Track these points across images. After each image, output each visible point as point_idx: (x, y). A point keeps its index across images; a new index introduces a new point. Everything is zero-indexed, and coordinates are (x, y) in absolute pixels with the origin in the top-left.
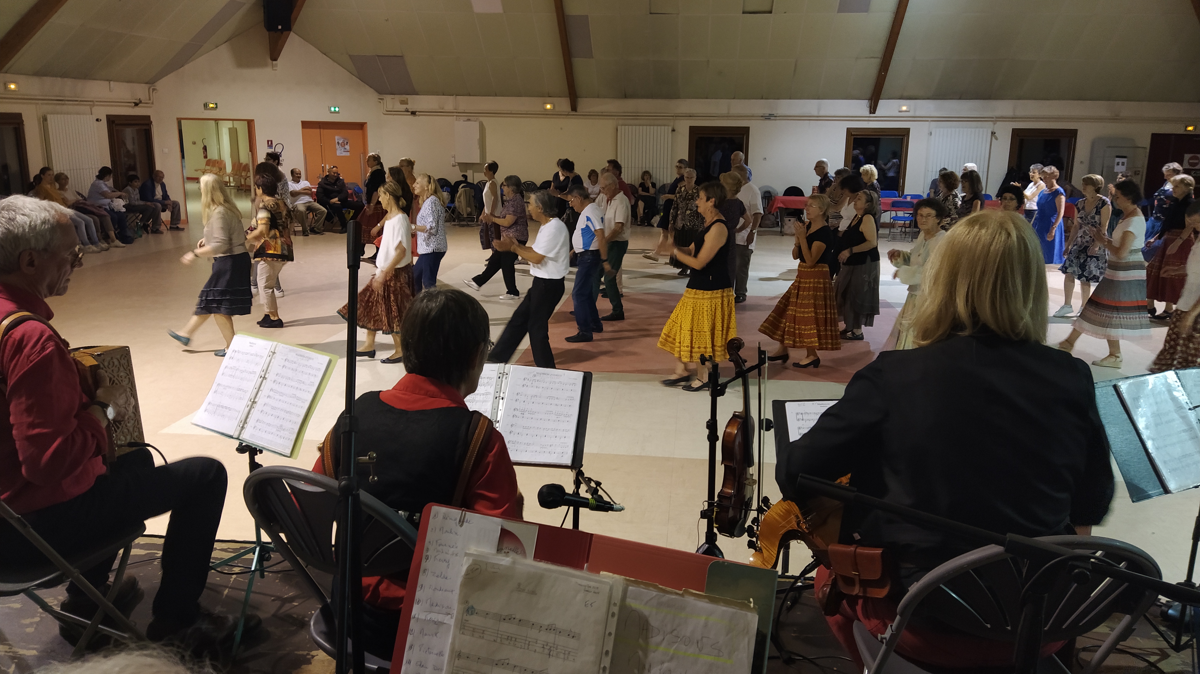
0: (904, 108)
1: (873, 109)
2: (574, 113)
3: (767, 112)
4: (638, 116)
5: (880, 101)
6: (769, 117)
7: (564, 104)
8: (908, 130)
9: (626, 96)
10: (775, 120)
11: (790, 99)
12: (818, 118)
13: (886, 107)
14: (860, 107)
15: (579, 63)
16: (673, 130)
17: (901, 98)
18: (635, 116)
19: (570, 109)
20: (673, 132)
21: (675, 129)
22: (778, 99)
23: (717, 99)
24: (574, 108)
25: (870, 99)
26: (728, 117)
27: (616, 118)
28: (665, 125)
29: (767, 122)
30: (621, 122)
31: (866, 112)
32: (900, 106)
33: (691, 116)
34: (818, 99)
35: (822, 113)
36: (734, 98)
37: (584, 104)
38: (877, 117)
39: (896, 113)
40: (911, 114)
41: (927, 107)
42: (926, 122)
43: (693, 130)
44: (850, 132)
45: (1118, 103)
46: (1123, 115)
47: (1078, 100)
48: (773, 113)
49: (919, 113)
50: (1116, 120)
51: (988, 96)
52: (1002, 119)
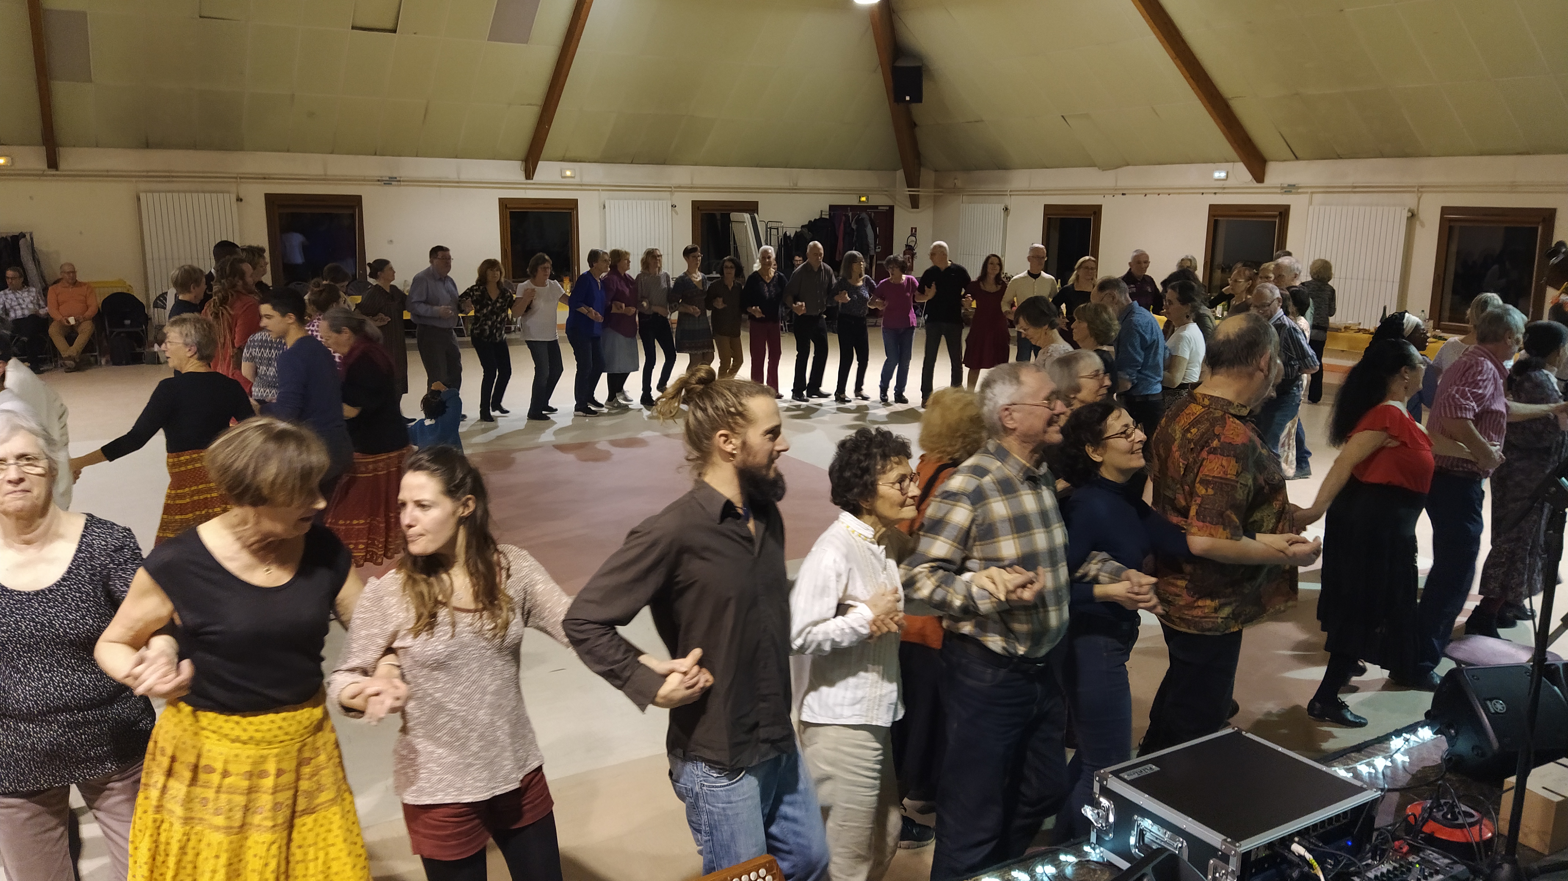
0: (568, 173)
1: (529, 173)
2: (54, 172)
3: (386, 174)
4: (173, 177)
5: (540, 162)
6: (390, 181)
7: (35, 158)
8: (575, 202)
9: (148, 145)
10: (400, 185)
11: (417, 156)
12: (459, 184)
13: (546, 171)
14: (513, 170)
15: (61, 89)
16: (239, 200)
17: (563, 160)
18: (169, 177)
19: (45, 167)
20: (239, 202)
21: (241, 196)
22: (400, 156)
23: (305, 152)
24: (53, 163)
25: (526, 160)
26: (325, 179)
27: (134, 179)
28: (222, 192)
29: (387, 188)
30: (143, 186)
31: (520, 176)
32: (562, 171)
33: (265, 178)
34: (456, 157)
35: (464, 177)
36: (332, 153)
37: (70, 159)
38: (534, 184)
39: (558, 179)
40: (577, 180)
41: (595, 173)
42: (596, 192)
43: (271, 200)
44: (504, 204)
45: (795, 171)
46: (801, 184)
47: (757, 167)
48: (395, 175)
49: (587, 180)
50: (794, 190)
51: (663, 160)
52: (680, 188)
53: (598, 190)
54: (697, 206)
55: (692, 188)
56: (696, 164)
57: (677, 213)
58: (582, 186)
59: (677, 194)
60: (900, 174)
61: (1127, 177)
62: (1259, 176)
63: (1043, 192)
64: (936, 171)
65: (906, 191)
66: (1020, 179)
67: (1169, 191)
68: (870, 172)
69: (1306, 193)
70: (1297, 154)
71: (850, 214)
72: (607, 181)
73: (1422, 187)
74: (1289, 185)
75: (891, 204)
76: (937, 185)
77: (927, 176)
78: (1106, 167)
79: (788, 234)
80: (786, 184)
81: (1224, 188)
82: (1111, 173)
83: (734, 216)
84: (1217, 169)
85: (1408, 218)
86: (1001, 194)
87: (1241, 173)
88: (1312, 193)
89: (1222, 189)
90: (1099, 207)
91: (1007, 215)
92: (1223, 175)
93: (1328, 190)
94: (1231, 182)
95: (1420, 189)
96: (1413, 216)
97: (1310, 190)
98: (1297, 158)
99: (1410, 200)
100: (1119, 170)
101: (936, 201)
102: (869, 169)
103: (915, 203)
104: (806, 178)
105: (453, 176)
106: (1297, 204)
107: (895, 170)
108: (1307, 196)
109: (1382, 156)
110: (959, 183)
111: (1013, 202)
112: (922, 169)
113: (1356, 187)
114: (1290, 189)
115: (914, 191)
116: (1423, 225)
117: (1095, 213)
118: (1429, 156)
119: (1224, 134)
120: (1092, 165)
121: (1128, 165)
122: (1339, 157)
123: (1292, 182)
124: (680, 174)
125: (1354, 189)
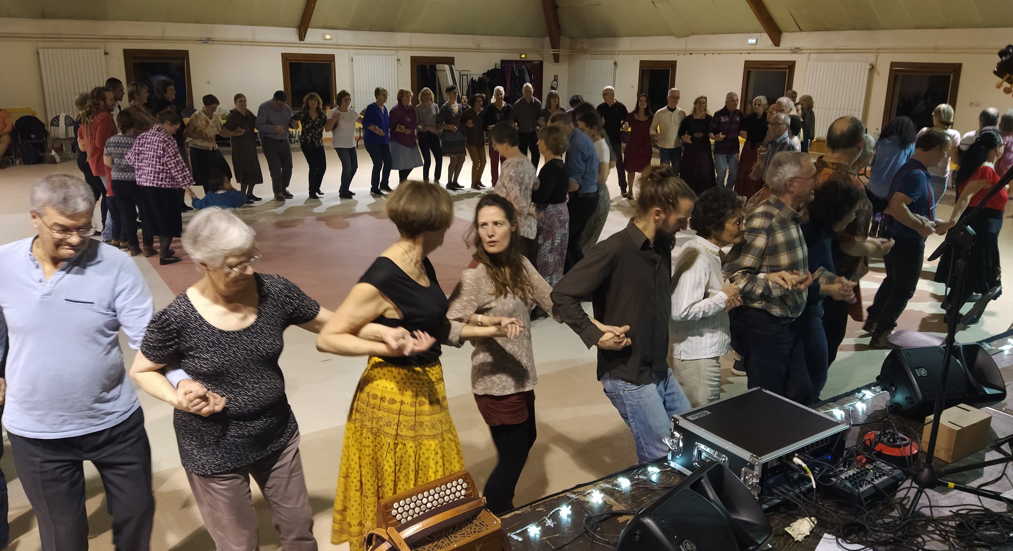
0: (328, 37)
1: (302, 37)
3: (204, 36)
4: (59, 36)
5: (309, 29)
6: (207, 41)
8: (333, 56)
9: (44, 16)
10: (214, 44)
11: (225, 24)
12: (254, 43)
13: (313, 35)
14: (291, 34)
16: (106, 53)
17: (324, 28)
18: (57, 38)
20: (106, 55)
21: (107, 51)
22: (214, 24)
23: (150, 21)
25: (300, 28)
26: (163, 39)
27: (34, 40)
28: (95, 48)
29: (205, 46)
30: (40, 44)
31: (296, 39)
32: (323, 35)
33: (123, 39)
34: (252, 25)
35: (258, 38)
36: (168, 21)
38: (305, 44)
39: (322, 41)
40: (333, 42)
41: (345, 37)
42: (347, 50)
43: (127, 53)
44: (285, 57)
45: (478, 37)
46: (483, 46)
47: (453, 34)
48: (210, 36)
49: (340, 41)
50: (478, 50)
51: (391, 29)
52: (403, 48)
53: (348, 49)
54: (414, 60)
55: (410, 48)
56: (413, 31)
57: (401, 65)
58: (337, 46)
59: (400, 51)
60: (547, 40)
61: (693, 42)
62: (776, 42)
63: (639, 52)
64: (570, 38)
65: (551, 51)
66: (625, 43)
67: (720, 52)
68: (527, 38)
69: (807, 53)
70: (801, 28)
71: (514, 66)
72: (353, 43)
73: (879, 49)
74: (796, 48)
75: (541, 60)
76: (571, 48)
77: (565, 41)
78: (679, 36)
79: (474, 79)
80: (472, 46)
81: (755, 50)
82: (683, 40)
83: (439, 67)
84: (751, 37)
85: (869, 70)
86: (613, 53)
87: (766, 40)
88: (810, 53)
89: (753, 50)
90: (675, 62)
91: (616, 68)
92: (754, 41)
93: (820, 51)
94: (759, 46)
95: (878, 51)
96: (872, 68)
97: (808, 51)
98: (801, 30)
99: (871, 58)
100: (689, 37)
101: (570, 58)
102: (527, 37)
103: (556, 59)
104: (486, 42)
105: (250, 38)
106: (800, 60)
107: (544, 37)
108: (807, 55)
109: (855, 29)
110: (585, 46)
111: (620, 59)
112: (561, 37)
113: (837, 49)
114: (796, 50)
115: (556, 51)
116: (878, 74)
117: (672, 66)
118: (884, 29)
119: (755, 14)
120: (671, 34)
121: (694, 34)
122: (828, 30)
123: (797, 46)
124: (403, 39)
125: (837, 51)
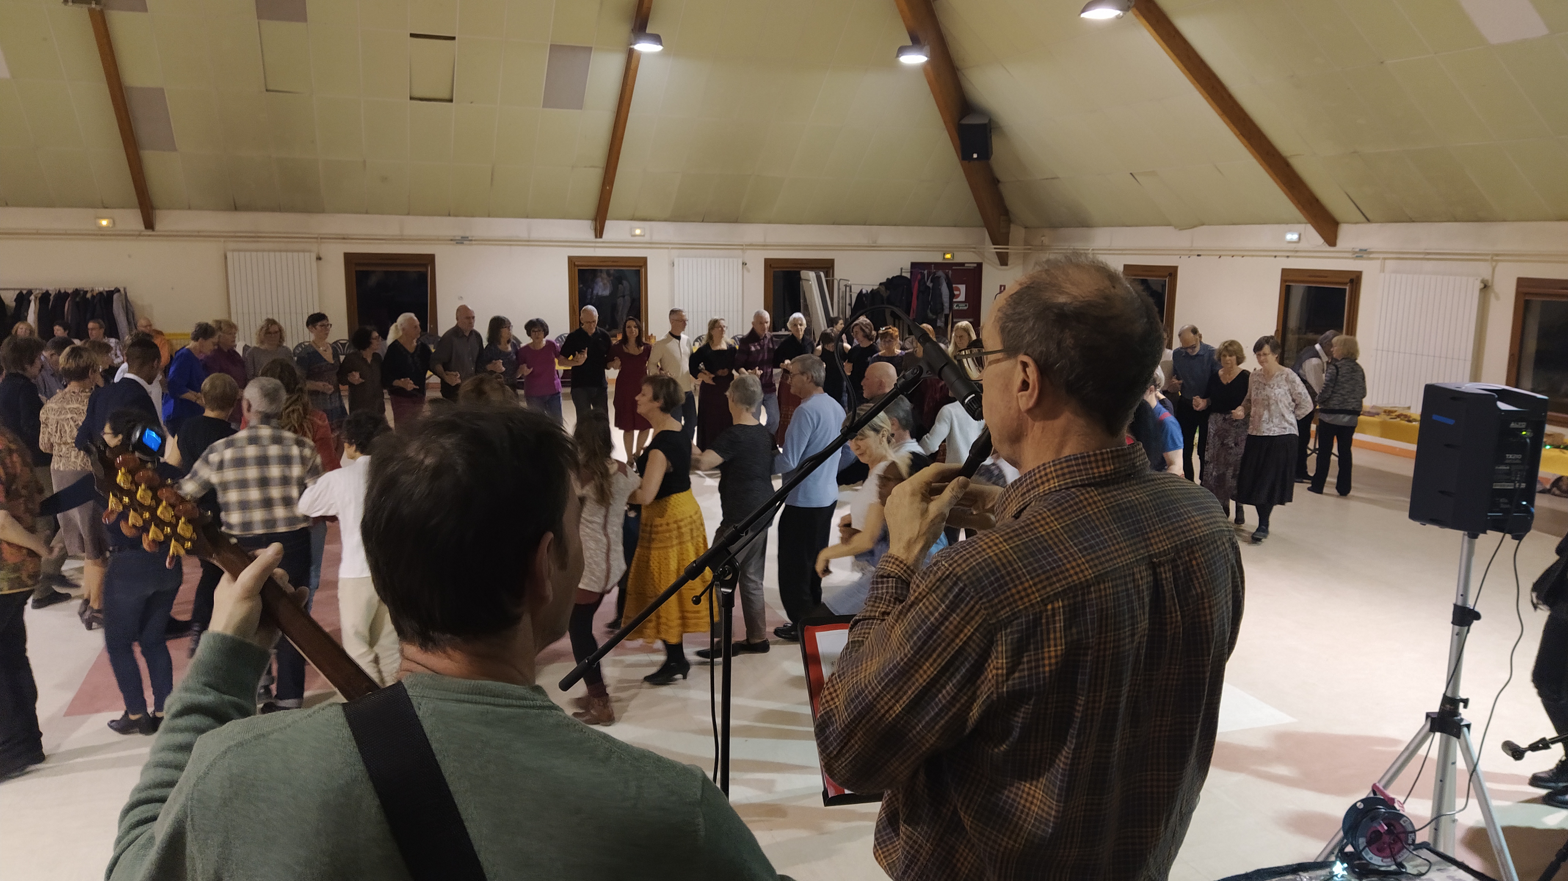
0: (638, 232)
1: (599, 232)
2: (150, 232)
3: (458, 233)
4: (260, 237)
5: (607, 222)
6: (462, 240)
7: (133, 219)
8: (644, 261)
9: (236, 208)
10: (471, 244)
11: (489, 216)
12: (528, 242)
13: (614, 229)
14: (583, 229)
15: (151, 159)
16: (319, 258)
17: (633, 219)
18: (255, 237)
19: (142, 228)
20: (319, 261)
21: (321, 255)
22: (473, 216)
23: (383, 214)
24: (149, 224)
25: (595, 220)
26: (401, 239)
27: (222, 239)
28: (303, 251)
29: (460, 247)
30: (231, 245)
31: (590, 235)
32: (632, 229)
33: (344, 238)
34: (527, 217)
35: (535, 235)
36: (408, 214)
37: (166, 220)
38: (603, 242)
39: (628, 238)
40: (647, 238)
41: (666, 231)
42: (666, 251)
43: (349, 258)
44: (573, 262)
45: (875, 228)
46: (880, 241)
47: (833, 224)
48: (467, 234)
49: (657, 238)
50: (873, 247)
51: (734, 219)
52: (752, 246)
53: (668, 248)
54: (769, 264)
55: (765, 246)
56: (769, 222)
57: (748, 271)
58: (651, 245)
59: (748, 252)
60: (983, 231)
61: (1202, 237)
62: (1331, 239)
63: (1122, 252)
64: (1026, 228)
65: (994, 249)
66: (1101, 237)
67: (1243, 253)
68: (955, 229)
69: (1378, 259)
70: (1368, 216)
71: (926, 272)
72: (677, 239)
73: (1497, 255)
74: (1361, 250)
75: (979, 261)
76: (1026, 243)
77: (1017, 233)
78: (1181, 227)
79: (864, 291)
80: (864, 241)
81: (1297, 251)
82: (1187, 233)
83: (804, 274)
84: (1290, 231)
85: (1481, 290)
87: (1312, 236)
88: (1385, 259)
89: (1293, 252)
90: (1175, 269)
92: (1295, 237)
93: (1401, 256)
94: (1303, 245)
95: (1495, 258)
96: (1486, 287)
97: (1382, 256)
98: (1368, 221)
99: (1484, 270)
100: (1196, 229)
101: (1026, 259)
102: (956, 226)
103: (1003, 260)
104: (886, 235)
105: (524, 235)
106: (1369, 270)
107: (978, 227)
108: (1379, 262)
109: (1456, 221)
110: (1046, 240)
113: (1429, 254)
114: (1362, 254)
116: (1497, 298)
117: (1170, 275)
118: (1505, 221)
119: (1287, 195)
120: (1171, 223)
121: (1203, 224)
122: (1412, 221)
123: (1364, 247)
124: (753, 232)
125: (1427, 256)
